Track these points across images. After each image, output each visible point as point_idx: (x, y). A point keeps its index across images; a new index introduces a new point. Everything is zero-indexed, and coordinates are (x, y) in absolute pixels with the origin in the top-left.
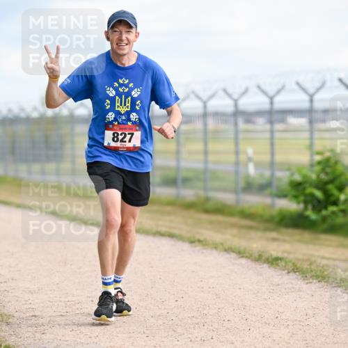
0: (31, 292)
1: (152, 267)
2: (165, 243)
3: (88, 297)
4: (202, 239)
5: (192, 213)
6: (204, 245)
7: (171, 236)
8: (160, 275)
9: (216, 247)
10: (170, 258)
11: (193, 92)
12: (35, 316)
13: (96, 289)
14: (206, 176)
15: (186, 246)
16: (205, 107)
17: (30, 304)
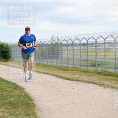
0: (48, 101)
1: (87, 93)
2: (92, 86)
3: (66, 103)
4: (104, 84)
5: (101, 76)
6: (104, 86)
7: (94, 83)
8: (90, 96)
9: (108, 87)
10: (93, 90)
11: (101, 36)
12: (49, 109)
13: (69, 101)
14: (105, 64)
15: (99, 86)
16: (105, 41)
17: (48, 105)
